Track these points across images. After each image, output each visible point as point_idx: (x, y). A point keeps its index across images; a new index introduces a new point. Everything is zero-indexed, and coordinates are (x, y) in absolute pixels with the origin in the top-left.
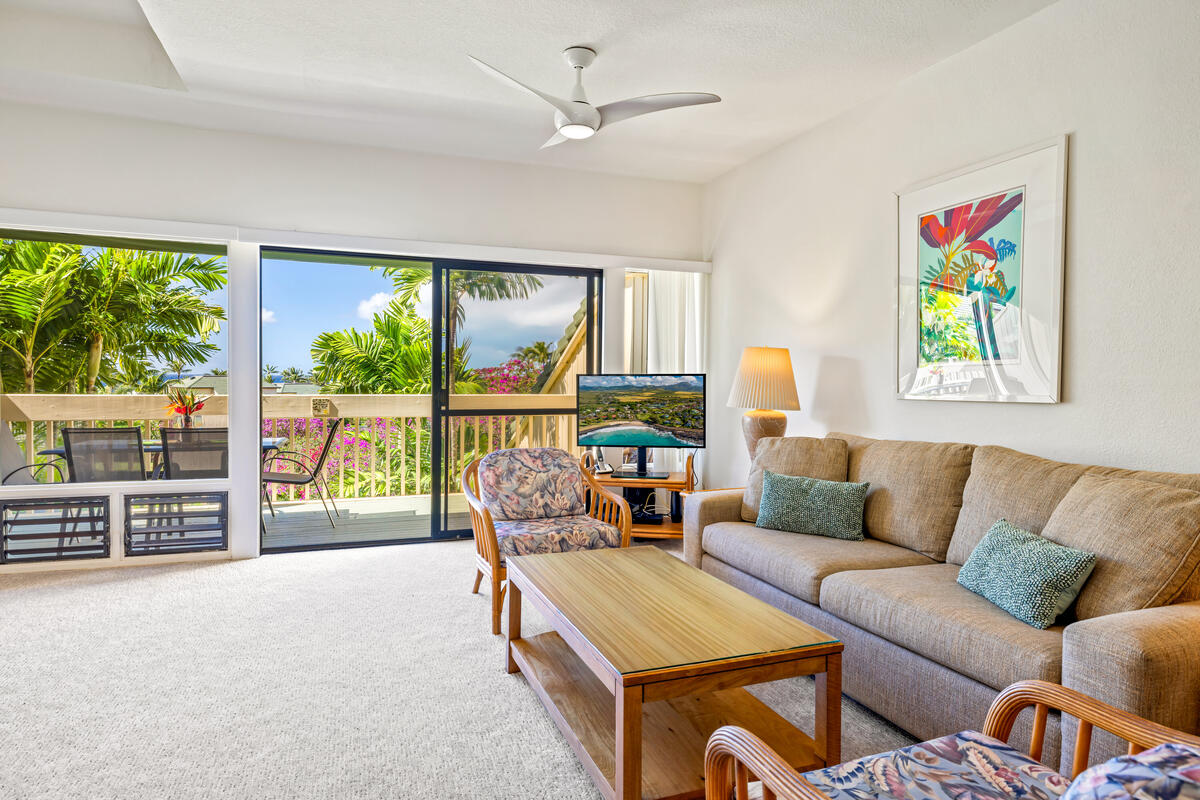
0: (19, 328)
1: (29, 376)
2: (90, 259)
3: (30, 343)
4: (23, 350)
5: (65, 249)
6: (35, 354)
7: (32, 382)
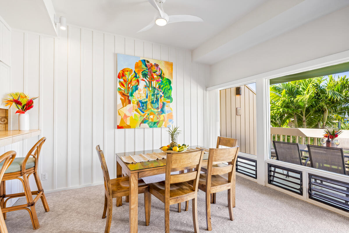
0: (301, 108)
1: (304, 122)
2: (321, 86)
3: (304, 113)
4: (302, 115)
5: (313, 85)
6: (305, 116)
7: (305, 123)
